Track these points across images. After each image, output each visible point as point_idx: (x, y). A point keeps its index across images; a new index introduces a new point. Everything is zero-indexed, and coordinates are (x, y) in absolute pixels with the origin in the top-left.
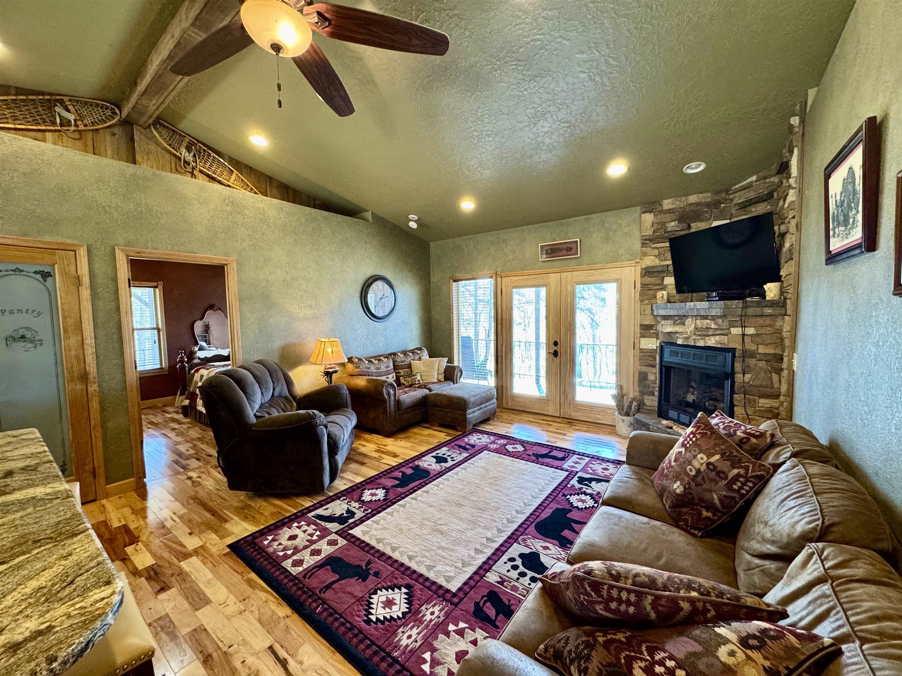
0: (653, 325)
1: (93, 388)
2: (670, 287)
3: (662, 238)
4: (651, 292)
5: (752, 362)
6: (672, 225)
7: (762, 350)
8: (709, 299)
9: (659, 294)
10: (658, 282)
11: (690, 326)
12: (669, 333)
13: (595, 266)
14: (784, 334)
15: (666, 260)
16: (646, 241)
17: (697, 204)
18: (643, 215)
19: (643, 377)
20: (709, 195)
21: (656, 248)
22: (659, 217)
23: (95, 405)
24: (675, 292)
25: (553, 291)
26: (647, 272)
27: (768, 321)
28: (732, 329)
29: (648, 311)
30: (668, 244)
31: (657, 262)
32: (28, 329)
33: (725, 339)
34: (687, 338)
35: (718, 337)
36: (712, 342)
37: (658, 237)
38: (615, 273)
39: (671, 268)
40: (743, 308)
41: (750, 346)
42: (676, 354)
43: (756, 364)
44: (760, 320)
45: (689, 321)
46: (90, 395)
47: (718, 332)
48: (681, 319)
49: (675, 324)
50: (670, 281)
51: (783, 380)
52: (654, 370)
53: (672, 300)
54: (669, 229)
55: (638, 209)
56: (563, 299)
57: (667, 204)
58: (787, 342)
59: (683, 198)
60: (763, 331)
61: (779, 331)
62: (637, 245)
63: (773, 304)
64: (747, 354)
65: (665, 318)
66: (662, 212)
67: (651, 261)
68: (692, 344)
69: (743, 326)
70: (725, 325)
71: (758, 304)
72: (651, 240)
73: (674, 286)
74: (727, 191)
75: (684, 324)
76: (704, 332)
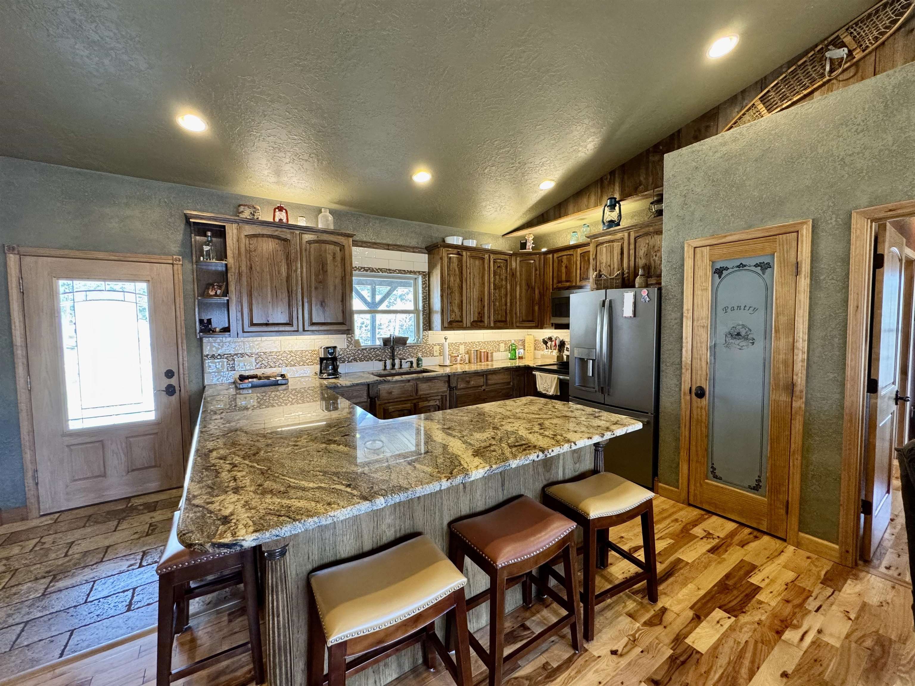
1: (798, 404)
23: (798, 426)
32: (743, 326)
46: (793, 412)
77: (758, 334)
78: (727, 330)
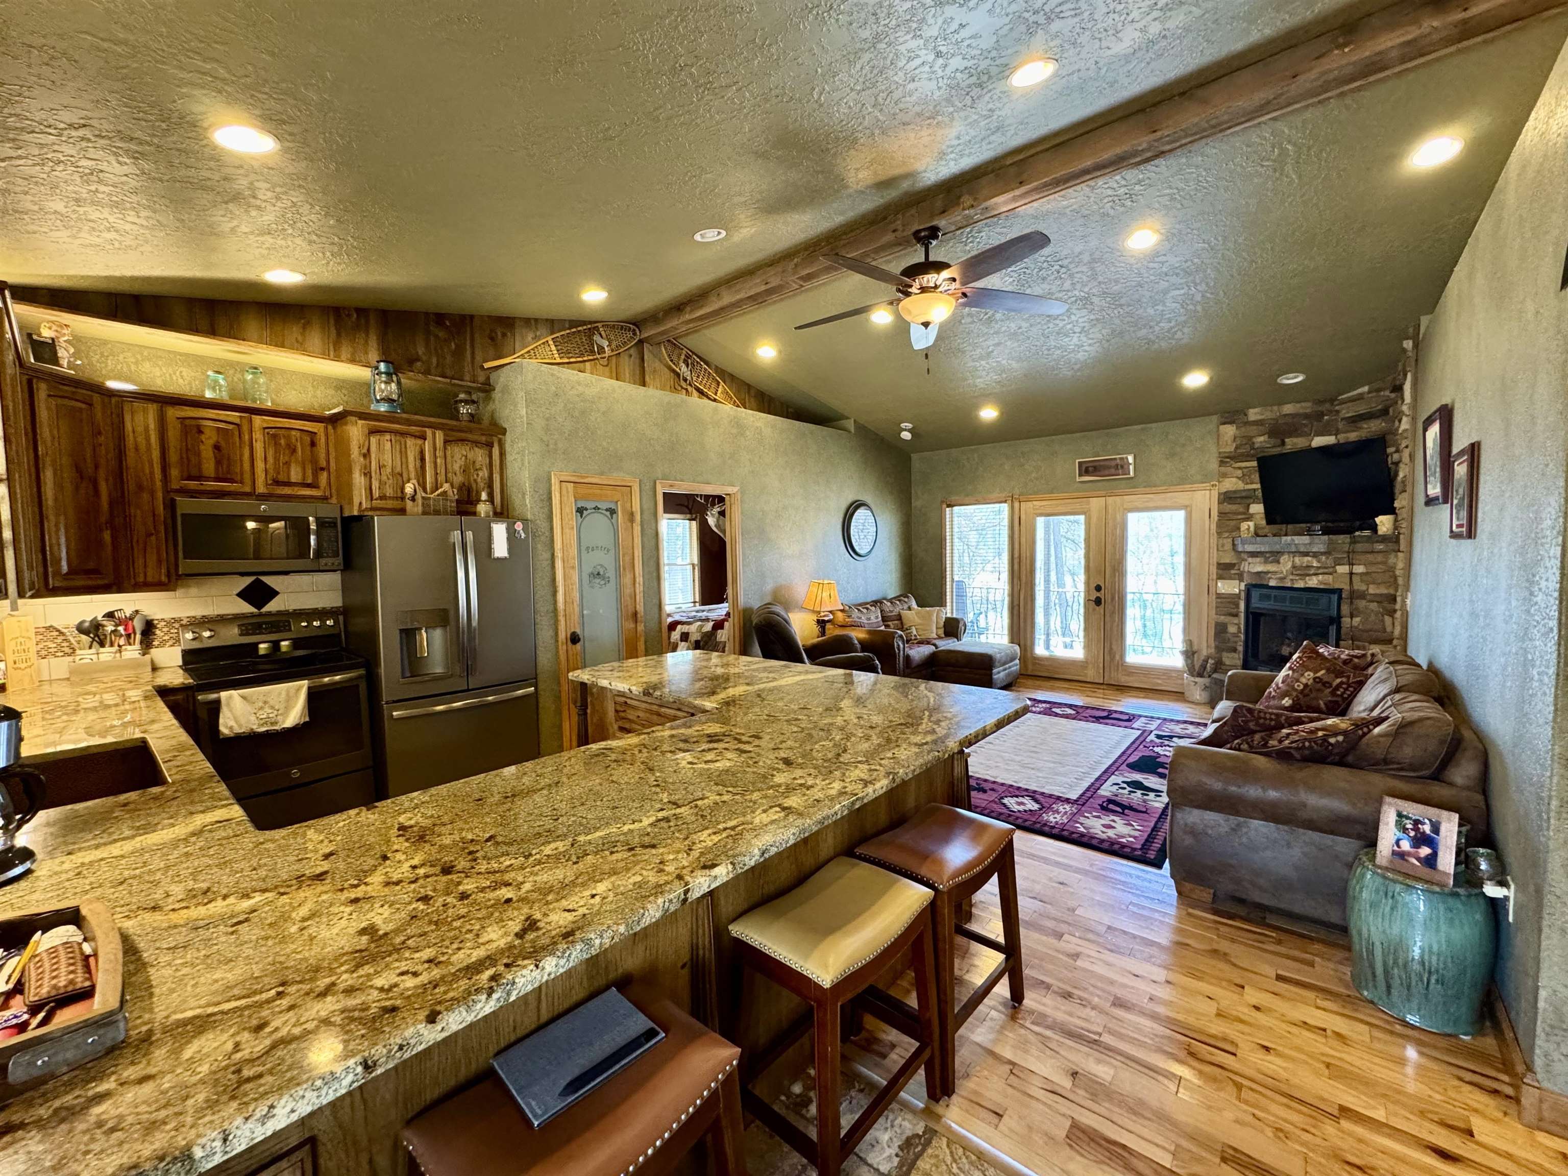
0: (1234, 565)
1: (641, 627)
2: (1258, 517)
3: (1248, 456)
4: (1233, 523)
5: (1362, 604)
6: (1260, 440)
7: (1372, 590)
8: (1310, 532)
9: (1244, 526)
10: (1241, 510)
11: (1286, 564)
12: (1258, 573)
13: (1154, 490)
14: (1398, 573)
15: (1252, 483)
16: (1225, 460)
17: (1293, 416)
18: (1222, 427)
19: (1220, 630)
20: (1309, 404)
21: (1240, 468)
22: (1243, 429)
24: (1264, 522)
25: (1094, 520)
26: (1227, 498)
27: (1380, 558)
28: (1338, 567)
29: (1229, 546)
30: (1255, 464)
31: (1241, 486)
32: (602, 566)
33: (1329, 578)
34: (1282, 579)
35: (1320, 577)
36: (1313, 582)
37: (1242, 455)
38: (1182, 498)
39: (1259, 494)
40: (1351, 543)
41: (1359, 586)
42: (1268, 597)
43: (1366, 608)
44: (1370, 557)
45: (1284, 559)
47: (1321, 571)
48: (1274, 556)
49: (1266, 562)
50: (1257, 509)
51: (1397, 623)
52: (1236, 621)
53: (1260, 532)
54: (1256, 446)
55: (1215, 419)
56: (1109, 530)
57: (1254, 414)
58: (1400, 581)
59: (1275, 408)
60: (1373, 569)
61: (1392, 569)
62: (1214, 465)
63: (1384, 539)
64: (1355, 595)
65: (1254, 554)
66: (1248, 423)
67: (1232, 484)
68: (1289, 585)
69: (1351, 564)
70: (1330, 562)
71: (1368, 539)
72: (1231, 458)
73: (1263, 516)
74: (1332, 401)
75: (1278, 562)
76: (1304, 571)
77: (611, 574)
78: (590, 570)
